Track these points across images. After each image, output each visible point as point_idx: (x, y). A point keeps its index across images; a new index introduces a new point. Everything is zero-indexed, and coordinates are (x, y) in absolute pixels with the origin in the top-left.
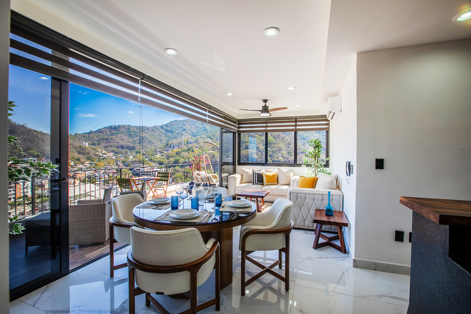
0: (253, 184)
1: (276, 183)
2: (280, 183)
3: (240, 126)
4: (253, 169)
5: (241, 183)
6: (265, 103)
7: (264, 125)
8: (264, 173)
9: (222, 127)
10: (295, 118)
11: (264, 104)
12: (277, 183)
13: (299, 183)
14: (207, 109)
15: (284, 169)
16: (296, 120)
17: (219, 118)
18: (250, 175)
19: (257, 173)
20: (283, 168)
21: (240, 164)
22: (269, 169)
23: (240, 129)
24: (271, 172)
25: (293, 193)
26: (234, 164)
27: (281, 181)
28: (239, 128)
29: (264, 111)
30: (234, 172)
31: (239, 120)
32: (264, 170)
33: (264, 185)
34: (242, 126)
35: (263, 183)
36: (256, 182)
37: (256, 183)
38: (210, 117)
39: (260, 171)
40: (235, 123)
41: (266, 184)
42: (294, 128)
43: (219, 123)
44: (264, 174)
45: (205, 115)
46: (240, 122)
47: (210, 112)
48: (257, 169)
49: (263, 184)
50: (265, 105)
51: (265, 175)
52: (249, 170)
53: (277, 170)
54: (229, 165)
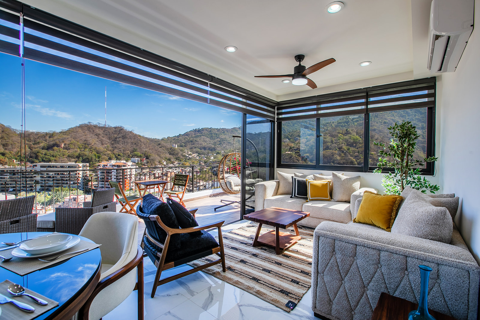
0: (291, 197)
1: (328, 197)
2: (334, 199)
3: (281, 111)
5: (276, 193)
10: (365, 90)
12: (329, 198)
15: (343, 175)
16: (367, 93)
18: (289, 183)
19: (298, 180)
21: (278, 165)
22: (320, 174)
23: (280, 117)
24: (322, 179)
25: (325, 236)
26: (271, 165)
27: (336, 194)
28: (279, 114)
31: (278, 104)
32: (313, 175)
33: (308, 200)
34: (283, 111)
35: (307, 196)
36: (296, 195)
37: (295, 196)
39: (304, 176)
40: (274, 108)
41: (311, 198)
42: (363, 107)
44: (309, 182)
48: (299, 174)
49: (307, 198)
50: (300, 64)
51: (311, 184)
52: (288, 174)
53: (331, 177)
54: (265, 167)
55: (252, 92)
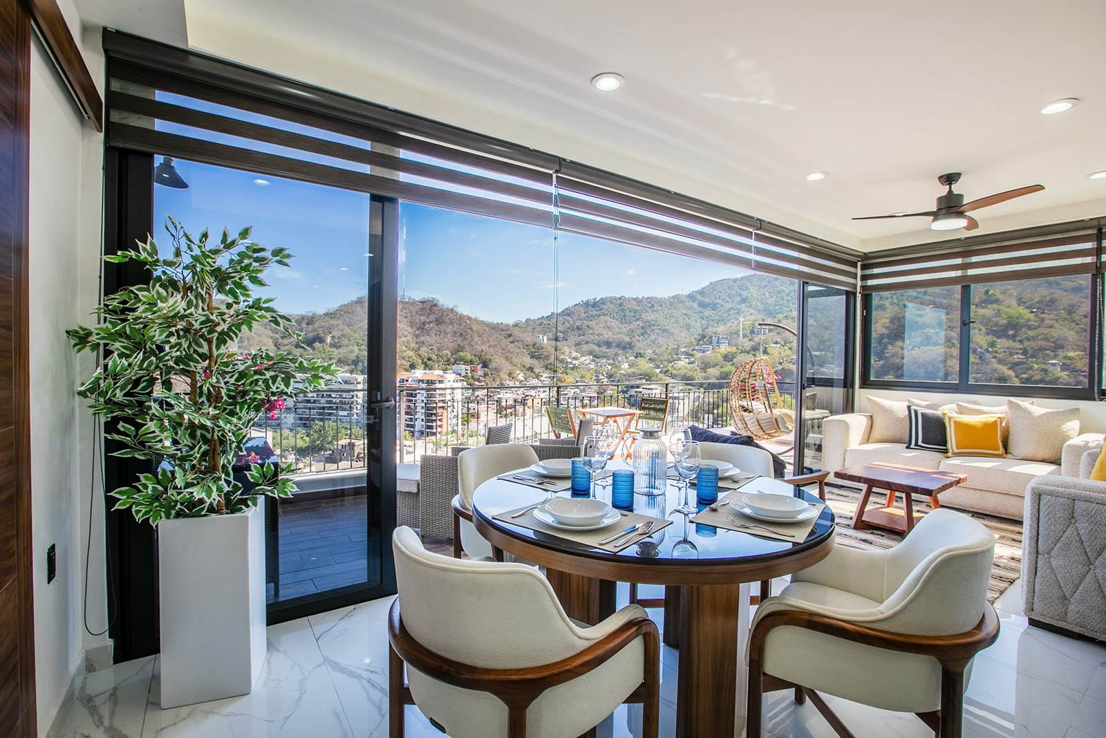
0: (908, 447)
1: (999, 450)
2: (1015, 453)
3: (869, 272)
4: (912, 400)
5: (867, 440)
6: (950, 184)
7: (959, 261)
8: (950, 415)
9: (805, 279)
10: (1096, 223)
11: (944, 190)
12: (1001, 451)
13: (1102, 461)
14: (751, 230)
15: (1037, 407)
16: (1100, 230)
17: (795, 254)
18: (898, 419)
19: (922, 414)
20: (1032, 403)
21: (866, 383)
22: (975, 403)
23: (870, 283)
24: (982, 412)
25: (1051, 494)
26: (847, 383)
27: (1020, 444)
28: (864, 278)
29: (944, 211)
30: (849, 407)
31: (866, 256)
32: (955, 405)
33: (950, 454)
34: (876, 271)
35: (946, 446)
36: (920, 443)
37: (916, 444)
38: (759, 251)
39: (936, 407)
40: (854, 265)
41: (956, 451)
42: (1088, 260)
43: (795, 267)
44: (950, 418)
45: (747, 248)
46: (868, 261)
47: (760, 238)
48: (925, 402)
49: (946, 451)
50: (950, 192)
51: (955, 422)
52: (896, 403)
53: (1006, 407)
54: (832, 386)
55: (821, 240)
